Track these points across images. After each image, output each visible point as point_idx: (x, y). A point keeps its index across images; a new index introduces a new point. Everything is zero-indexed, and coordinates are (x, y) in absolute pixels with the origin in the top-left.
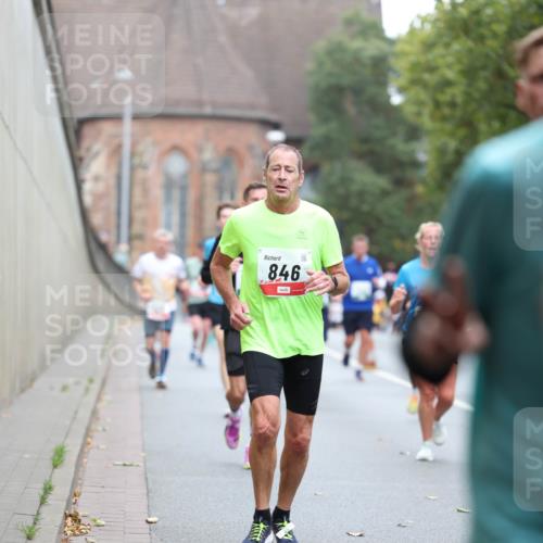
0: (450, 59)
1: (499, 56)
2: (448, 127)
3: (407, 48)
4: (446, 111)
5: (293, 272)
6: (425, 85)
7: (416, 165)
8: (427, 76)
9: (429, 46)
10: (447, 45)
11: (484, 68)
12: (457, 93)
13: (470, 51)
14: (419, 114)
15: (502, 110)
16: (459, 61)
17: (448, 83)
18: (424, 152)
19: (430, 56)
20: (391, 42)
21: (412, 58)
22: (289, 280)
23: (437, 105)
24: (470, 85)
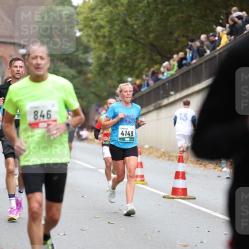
0: (102, 16)
1: (124, 14)
2: (102, 47)
3: (82, 10)
4: (101, 39)
5: (48, 114)
6: (91, 27)
7: (88, 64)
8: (91, 23)
9: (92, 9)
10: (101, 9)
11: (118, 20)
12: (105, 31)
13: (111, 12)
14: (89, 41)
15: (126, 39)
16: (106, 16)
17: (101, 27)
18: (91, 58)
19: (93, 14)
20: (75, 8)
21: (85, 15)
22: (45, 119)
23: (97, 37)
24: (111, 27)
